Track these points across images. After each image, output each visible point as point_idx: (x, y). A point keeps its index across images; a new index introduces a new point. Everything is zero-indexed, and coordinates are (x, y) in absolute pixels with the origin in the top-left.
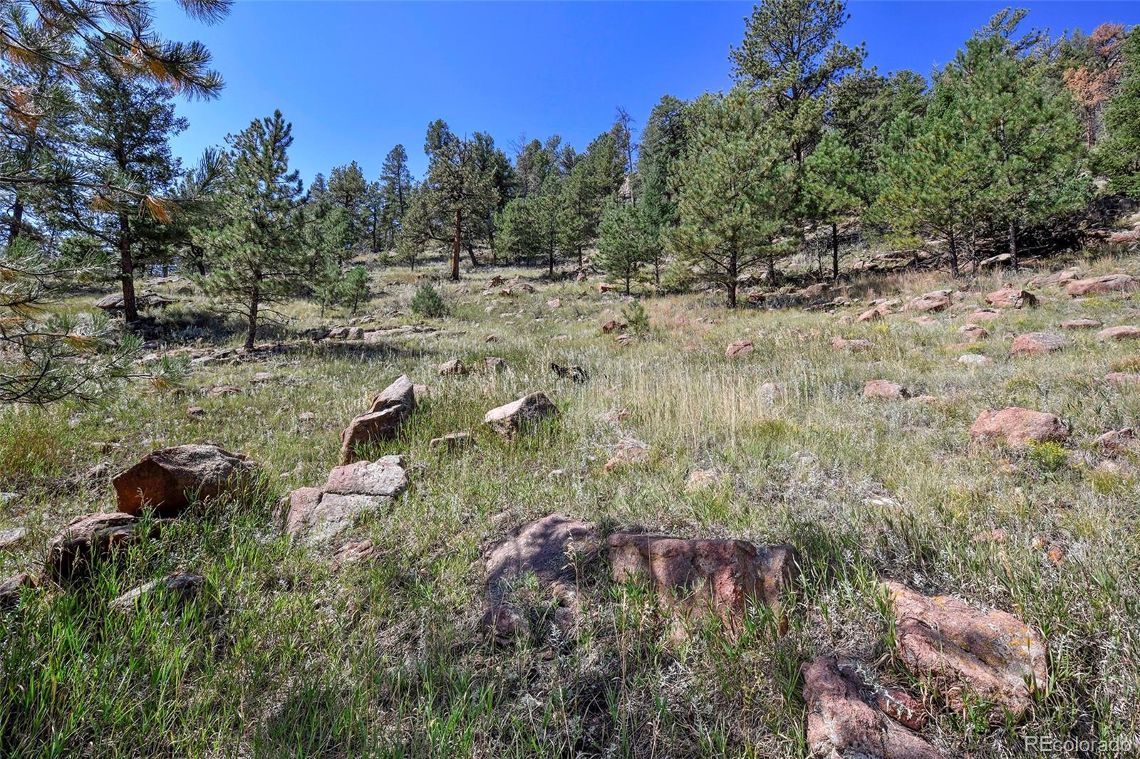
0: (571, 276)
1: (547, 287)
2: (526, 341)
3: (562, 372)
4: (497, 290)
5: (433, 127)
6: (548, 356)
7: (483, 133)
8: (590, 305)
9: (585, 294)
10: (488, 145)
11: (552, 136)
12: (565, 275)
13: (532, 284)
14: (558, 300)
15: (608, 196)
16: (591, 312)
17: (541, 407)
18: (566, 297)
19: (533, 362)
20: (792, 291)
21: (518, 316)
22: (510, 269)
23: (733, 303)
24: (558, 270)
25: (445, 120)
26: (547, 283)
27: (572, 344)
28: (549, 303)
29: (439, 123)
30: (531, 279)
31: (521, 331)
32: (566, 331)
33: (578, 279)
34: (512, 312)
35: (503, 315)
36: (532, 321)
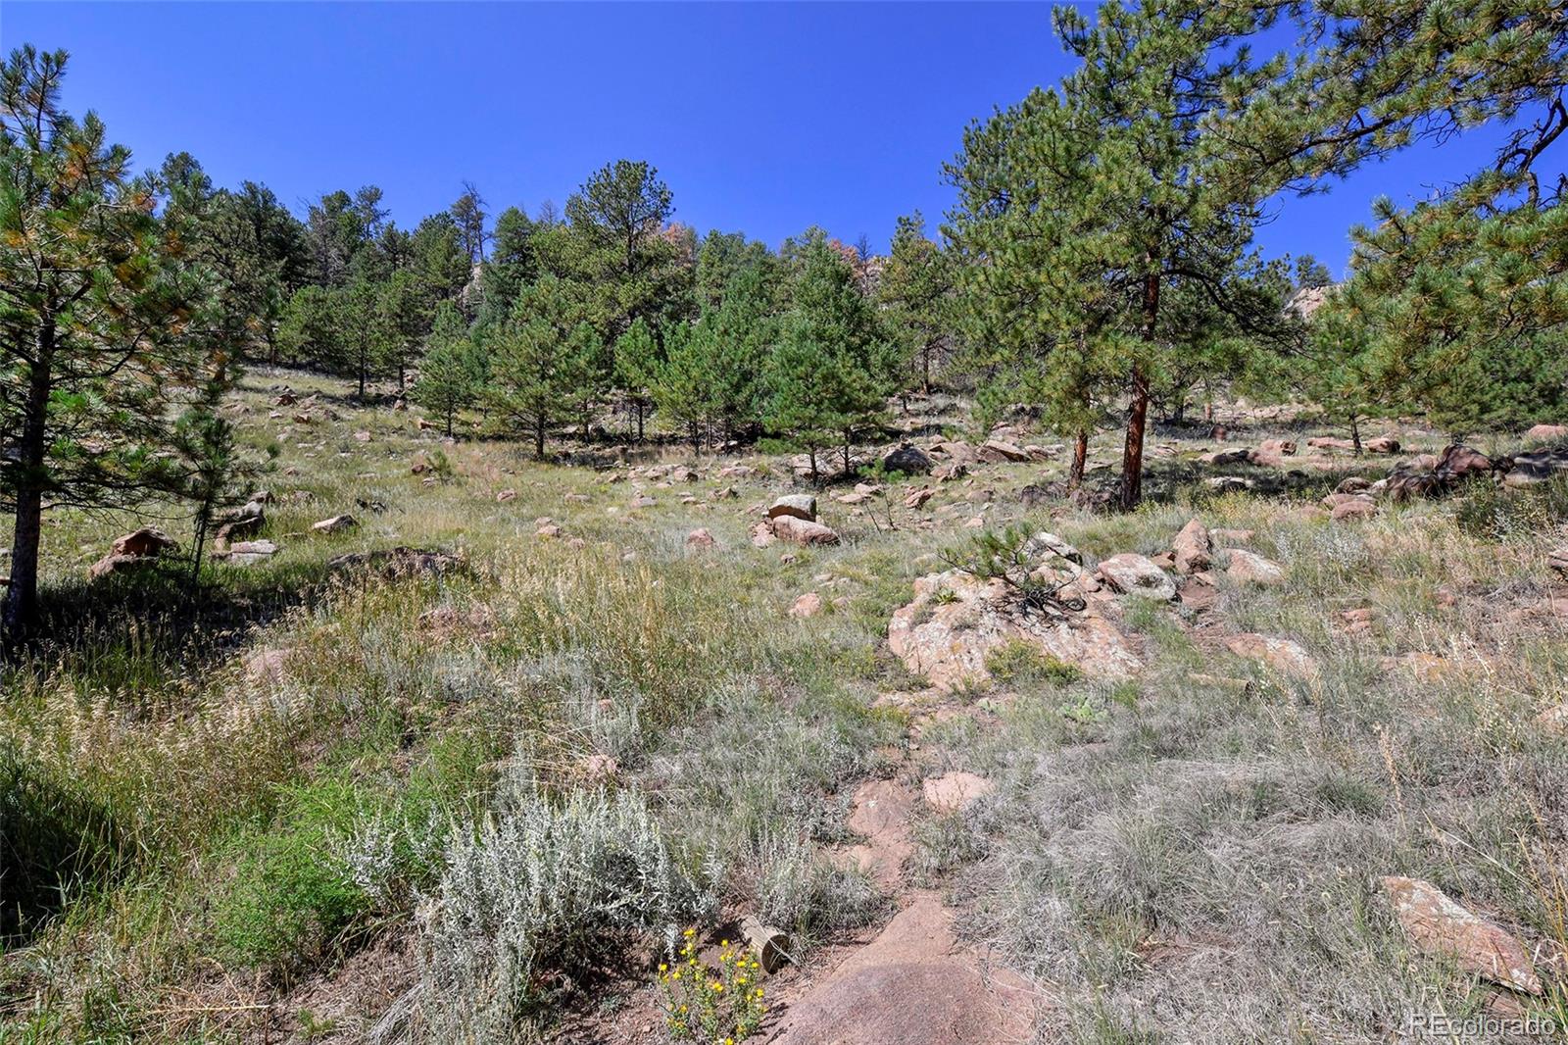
0: (388, 401)
1: (355, 414)
2: (331, 477)
3: (364, 505)
4: (291, 412)
5: (173, 161)
6: (354, 492)
7: (258, 184)
8: (406, 442)
9: (401, 428)
10: (266, 202)
11: (368, 186)
12: (379, 401)
13: (334, 407)
14: (368, 434)
15: (445, 300)
16: (405, 451)
17: (348, 521)
18: (378, 430)
19: (340, 497)
20: (598, 450)
21: (320, 448)
22: (301, 373)
23: (541, 457)
24: (372, 390)
25: (195, 156)
26: (355, 407)
27: (379, 483)
28: (358, 435)
29: (185, 157)
30: (334, 399)
31: (325, 465)
32: (374, 469)
33: (396, 406)
34: (312, 442)
35: (300, 445)
36: (336, 456)
